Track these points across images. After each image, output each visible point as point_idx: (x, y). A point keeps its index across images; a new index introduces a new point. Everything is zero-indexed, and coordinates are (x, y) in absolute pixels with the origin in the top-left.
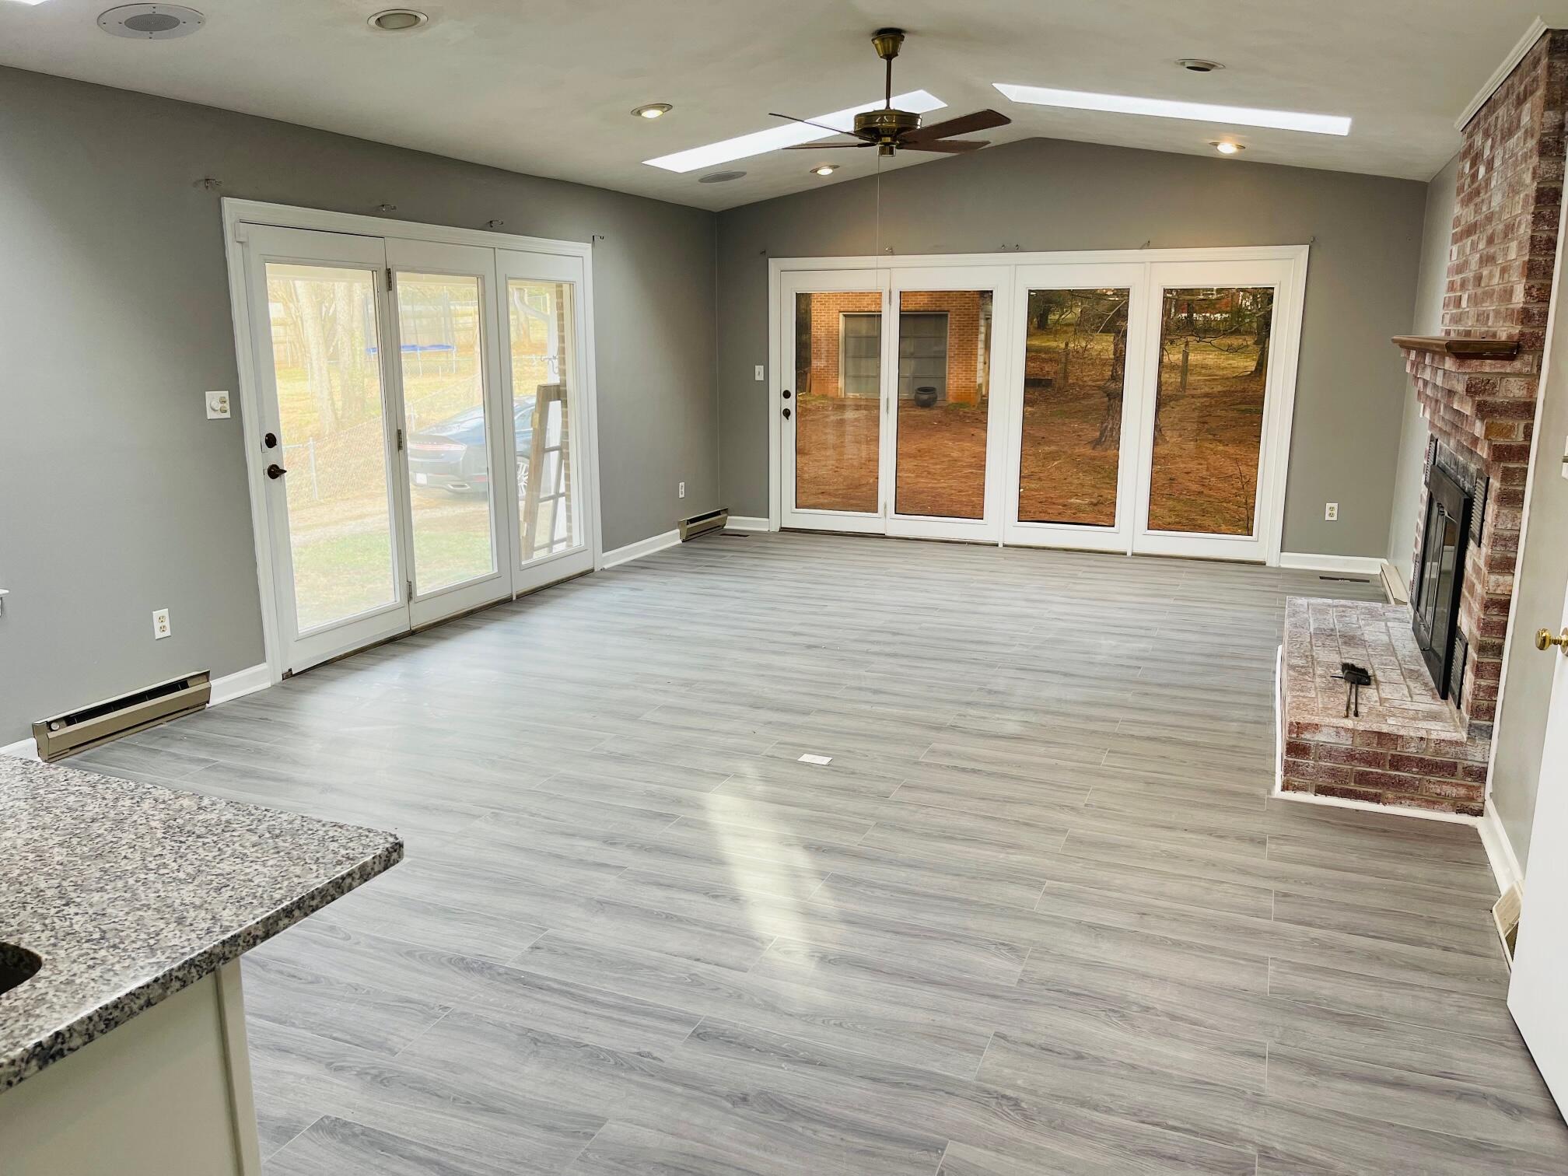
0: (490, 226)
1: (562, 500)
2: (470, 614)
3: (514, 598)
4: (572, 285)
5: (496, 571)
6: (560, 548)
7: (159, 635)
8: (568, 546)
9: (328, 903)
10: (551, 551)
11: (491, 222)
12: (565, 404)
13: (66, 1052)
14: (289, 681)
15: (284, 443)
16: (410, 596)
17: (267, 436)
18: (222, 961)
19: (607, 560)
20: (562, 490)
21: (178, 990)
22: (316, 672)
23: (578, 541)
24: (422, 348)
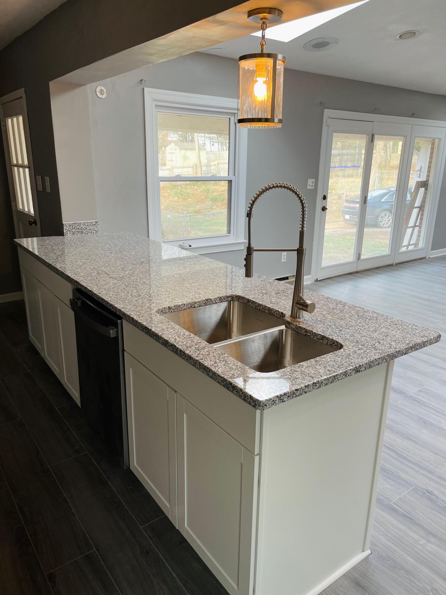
0: (413, 115)
1: (417, 229)
2: (378, 268)
3: (394, 264)
4: (440, 139)
5: (389, 253)
6: (411, 248)
7: (283, 261)
8: (415, 247)
9: (420, 349)
10: (408, 248)
11: (414, 114)
12: (426, 189)
13: (360, 371)
14: (318, 283)
15: (328, 199)
16: (359, 258)
17: (324, 196)
18: (395, 357)
19: (432, 254)
20: (417, 224)
21: (385, 362)
22: (325, 281)
23: (421, 245)
24: (348, 167)
